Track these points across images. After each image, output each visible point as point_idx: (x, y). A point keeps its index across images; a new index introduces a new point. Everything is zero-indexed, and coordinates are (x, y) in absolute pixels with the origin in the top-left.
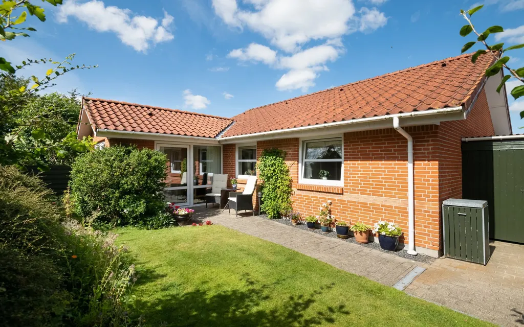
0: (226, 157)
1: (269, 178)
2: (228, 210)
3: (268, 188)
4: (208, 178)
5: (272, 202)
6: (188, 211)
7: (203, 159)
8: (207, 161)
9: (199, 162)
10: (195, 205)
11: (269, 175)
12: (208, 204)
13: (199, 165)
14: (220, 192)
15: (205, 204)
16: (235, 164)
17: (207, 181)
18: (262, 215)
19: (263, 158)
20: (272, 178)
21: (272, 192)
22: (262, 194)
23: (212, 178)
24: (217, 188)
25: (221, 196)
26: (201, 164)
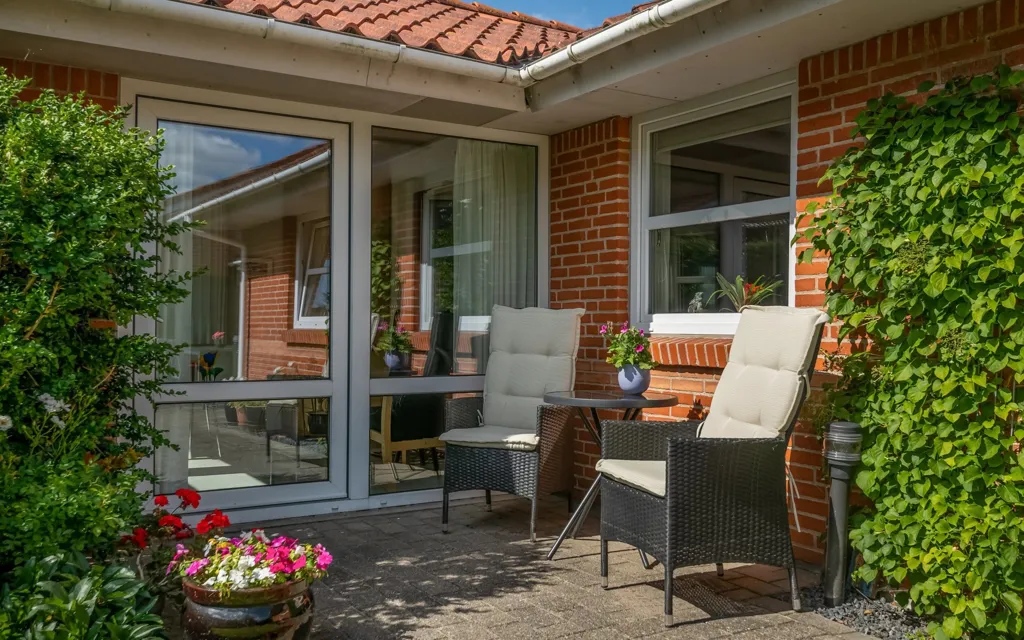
0: (566, 204)
1: (921, 314)
2: (591, 545)
3: (918, 393)
4: (462, 346)
5: (964, 509)
6: (284, 564)
7: (436, 245)
8: (458, 250)
9: (418, 259)
10: (376, 502)
11: (937, 286)
12: (453, 496)
13: (417, 276)
14: (534, 421)
15: (436, 495)
16: (627, 245)
17: (458, 360)
18: (863, 608)
19: (868, 159)
20: (956, 307)
21: (962, 424)
22: (867, 438)
23: (482, 346)
24: (510, 392)
25: (538, 448)
26: (427, 271)
